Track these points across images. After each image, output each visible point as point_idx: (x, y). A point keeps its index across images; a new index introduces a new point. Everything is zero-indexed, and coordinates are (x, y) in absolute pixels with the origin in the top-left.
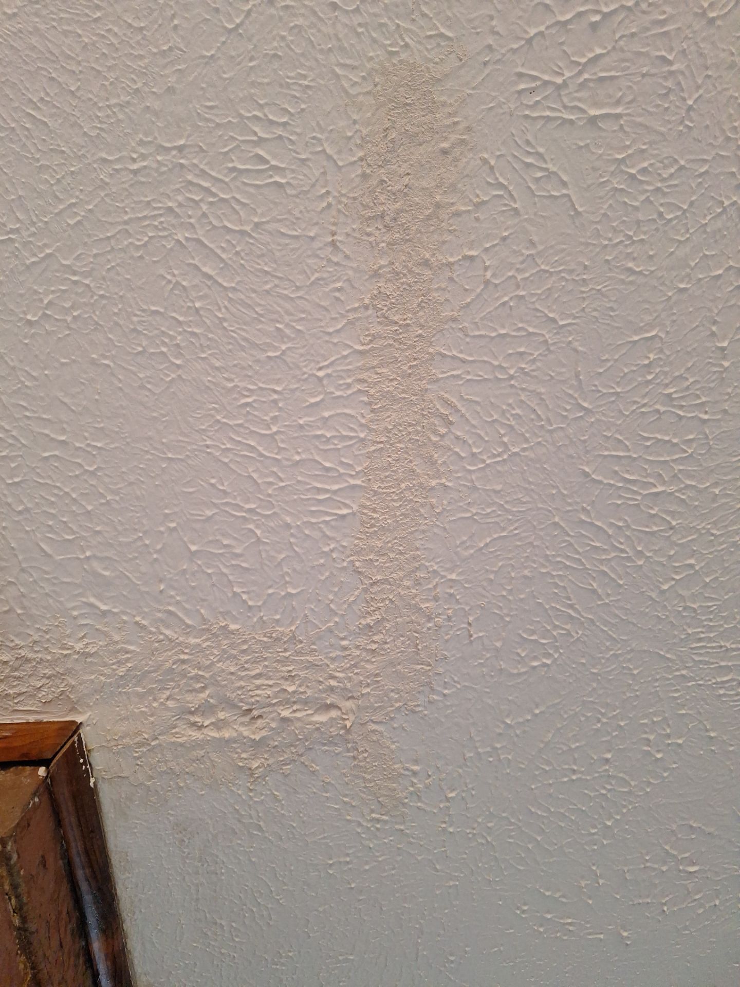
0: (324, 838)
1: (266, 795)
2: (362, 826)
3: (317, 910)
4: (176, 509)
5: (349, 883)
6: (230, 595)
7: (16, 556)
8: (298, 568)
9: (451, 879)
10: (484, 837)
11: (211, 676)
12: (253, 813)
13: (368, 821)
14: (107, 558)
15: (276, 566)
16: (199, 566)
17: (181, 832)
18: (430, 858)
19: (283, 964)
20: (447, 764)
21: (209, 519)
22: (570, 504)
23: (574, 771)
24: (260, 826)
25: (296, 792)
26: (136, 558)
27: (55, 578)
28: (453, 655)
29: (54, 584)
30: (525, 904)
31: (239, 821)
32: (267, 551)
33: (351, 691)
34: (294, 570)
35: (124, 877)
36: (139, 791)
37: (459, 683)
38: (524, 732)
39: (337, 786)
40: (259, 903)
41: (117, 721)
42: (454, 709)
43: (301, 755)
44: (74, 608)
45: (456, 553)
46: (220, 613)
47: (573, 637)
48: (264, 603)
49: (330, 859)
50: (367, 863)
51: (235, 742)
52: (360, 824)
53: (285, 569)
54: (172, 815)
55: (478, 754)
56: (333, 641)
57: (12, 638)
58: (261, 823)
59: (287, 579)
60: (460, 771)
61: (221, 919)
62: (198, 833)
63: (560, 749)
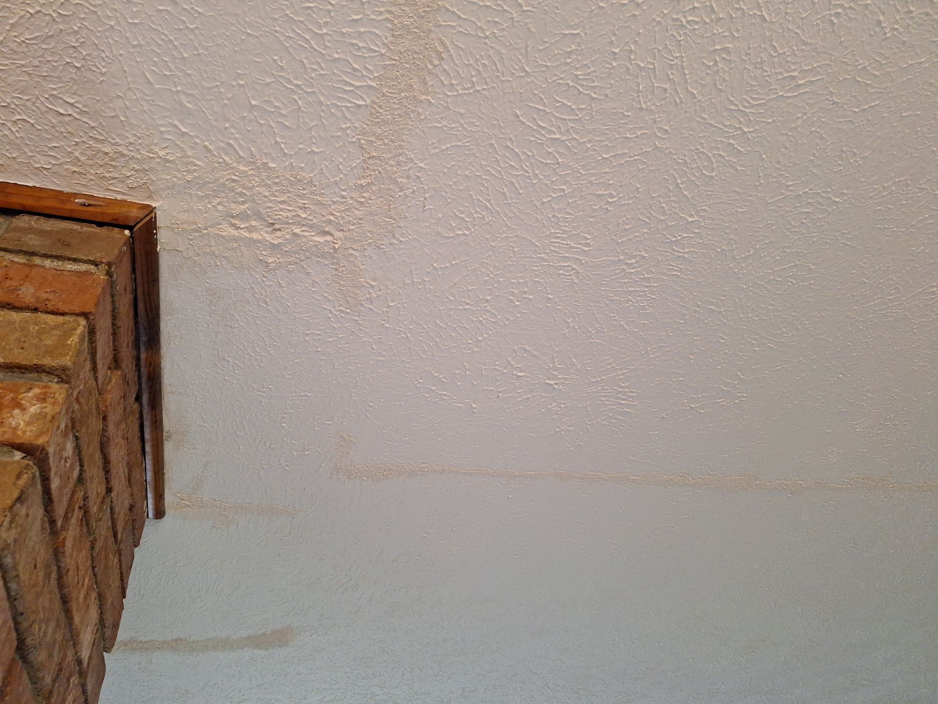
0: (307, 316)
1: (274, 282)
2: (333, 313)
3: (293, 361)
4: (247, 72)
5: (317, 348)
6: (273, 142)
7: (126, 77)
8: (322, 135)
9: (381, 356)
10: (405, 334)
11: (251, 195)
12: (263, 292)
13: (337, 311)
14: (191, 95)
15: (307, 130)
16: (255, 116)
17: (212, 295)
18: (371, 340)
19: (264, 392)
20: (393, 285)
21: (268, 84)
22: (503, 133)
23: (467, 304)
24: (266, 301)
25: (294, 284)
26: (212, 100)
27: (153, 101)
28: (411, 217)
29: (151, 105)
30: (421, 379)
31: (253, 296)
32: (303, 118)
33: (342, 226)
34: (320, 136)
35: (166, 318)
36: (188, 262)
37: (411, 235)
38: (444, 274)
39: (322, 285)
40: (256, 351)
41: (181, 212)
42: (405, 251)
43: (302, 261)
44: (162, 126)
45: (427, 150)
46: (264, 153)
47: (485, 220)
48: (296, 153)
49: (308, 331)
50: (331, 337)
51: (260, 243)
52: (331, 312)
53: (314, 134)
54: (208, 283)
55: (413, 282)
56: (336, 190)
57: (114, 136)
58: (267, 300)
59: (314, 141)
60: (400, 290)
61: (229, 357)
62: (223, 298)
63: (462, 288)
